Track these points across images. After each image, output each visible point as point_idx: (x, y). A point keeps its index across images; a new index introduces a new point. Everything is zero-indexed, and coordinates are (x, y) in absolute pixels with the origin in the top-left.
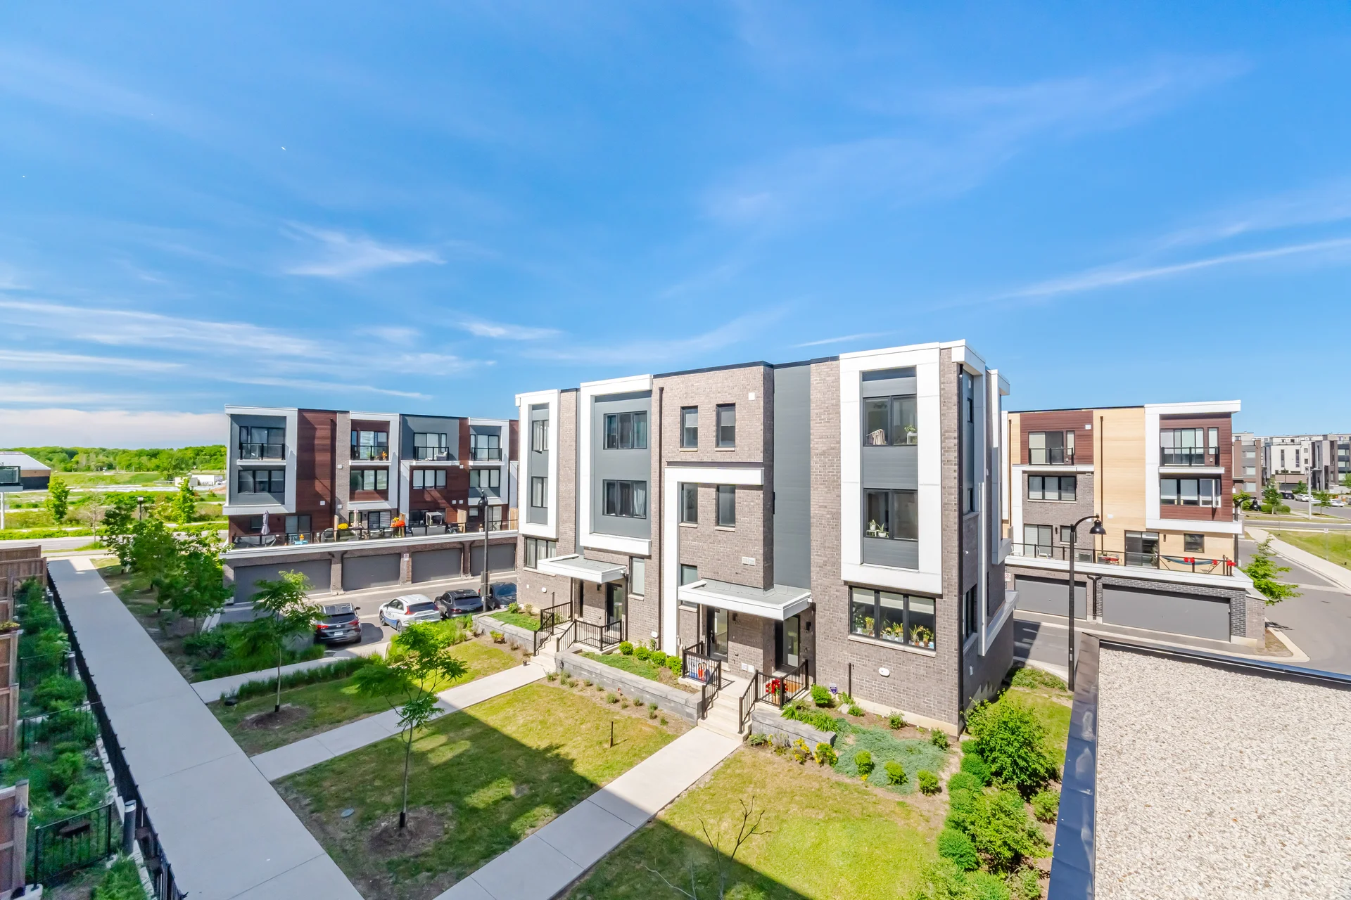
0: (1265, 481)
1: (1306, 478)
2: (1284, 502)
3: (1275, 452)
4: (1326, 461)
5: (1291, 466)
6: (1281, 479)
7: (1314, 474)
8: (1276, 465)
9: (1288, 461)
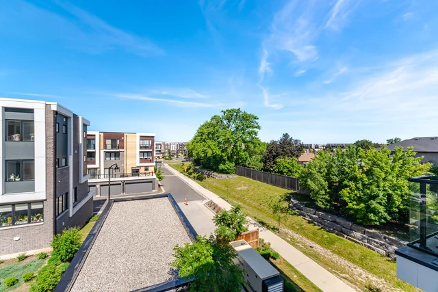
0: (169, 153)
1: (175, 152)
2: (172, 157)
3: (172, 146)
4: (179, 148)
5: (174, 150)
6: (172, 152)
7: (177, 151)
9: (173, 148)
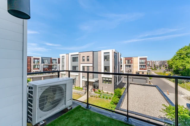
0: (155, 66)
1: (159, 66)
2: (156, 69)
3: (156, 63)
4: (161, 64)
5: (158, 65)
6: (156, 66)
7: (160, 65)
8: (156, 64)
9: (157, 64)
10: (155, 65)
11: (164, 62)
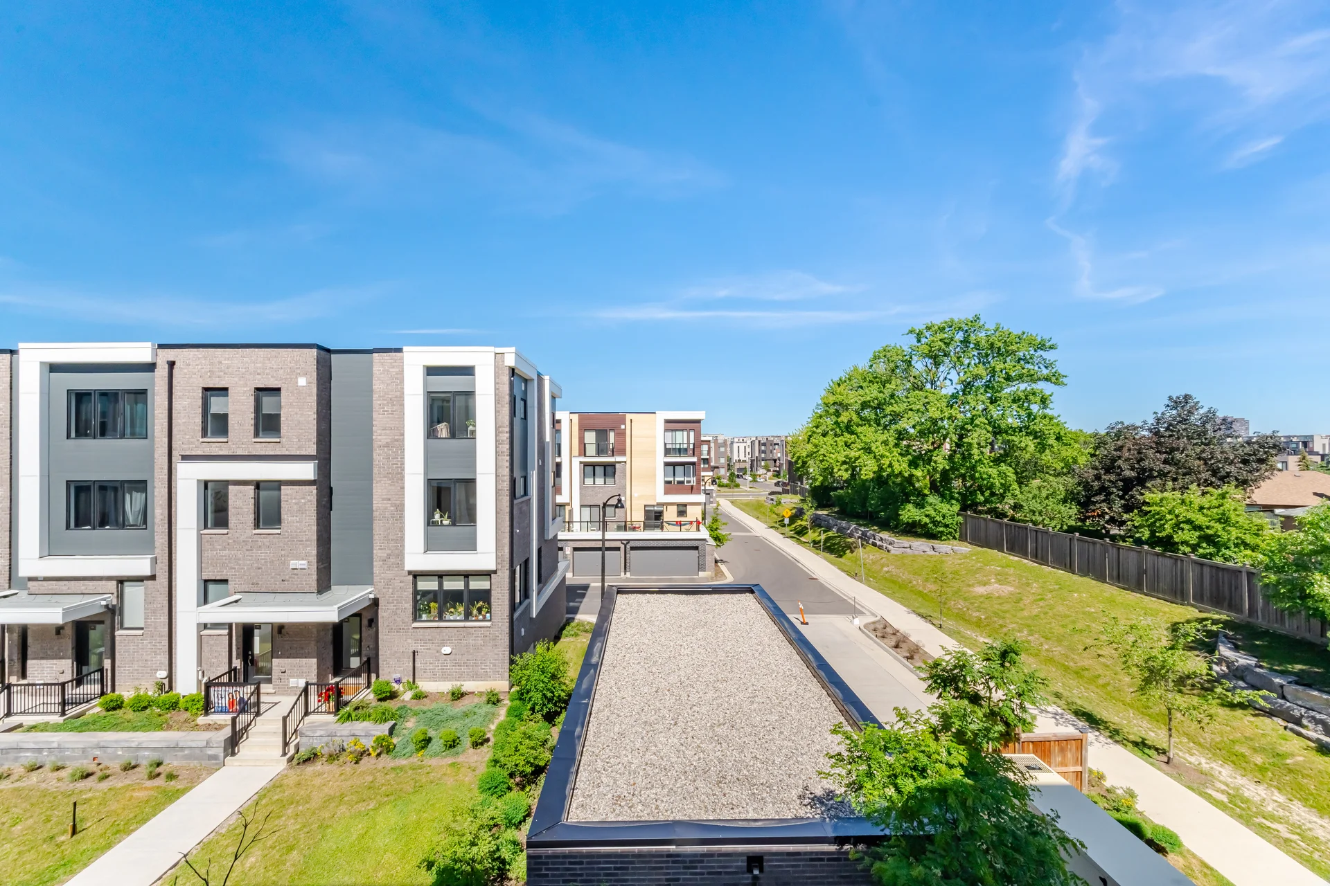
0: (729, 467)
1: (748, 466)
2: (738, 480)
3: (735, 446)
4: (757, 454)
5: (742, 458)
6: (738, 466)
7: (752, 461)
8: (735, 457)
9: (741, 454)
10: (730, 459)
11: (766, 445)
